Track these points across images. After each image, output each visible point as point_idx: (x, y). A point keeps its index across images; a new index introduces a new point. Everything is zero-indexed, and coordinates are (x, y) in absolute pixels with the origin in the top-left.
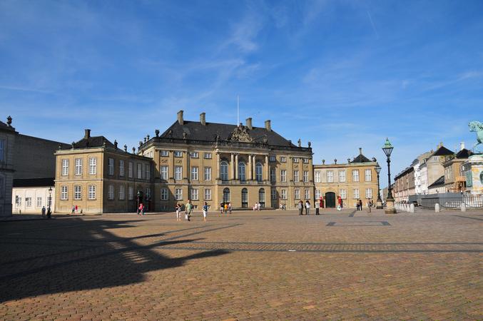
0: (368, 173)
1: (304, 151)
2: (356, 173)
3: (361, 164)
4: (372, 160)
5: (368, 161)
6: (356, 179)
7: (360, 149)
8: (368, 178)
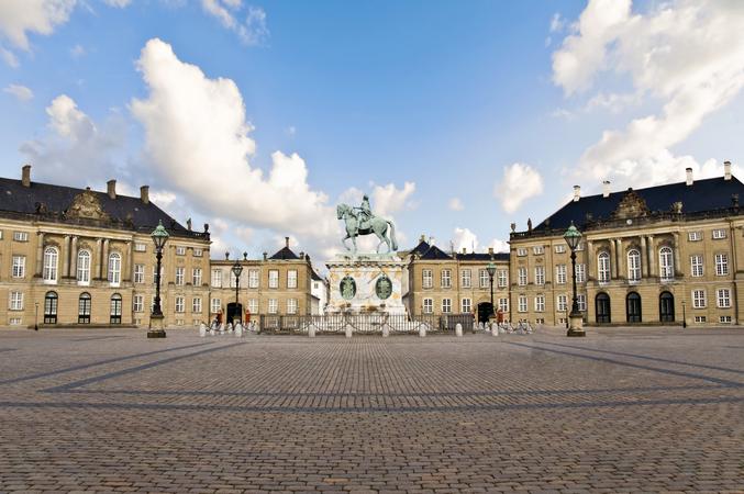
0: (292, 274)
1: (197, 238)
2: (274, 274)
3: (283, 261)
4: (299, 256)
5: (294, 257)
6: (273, 284)
7: (287, 238)
8: (292, 283)
